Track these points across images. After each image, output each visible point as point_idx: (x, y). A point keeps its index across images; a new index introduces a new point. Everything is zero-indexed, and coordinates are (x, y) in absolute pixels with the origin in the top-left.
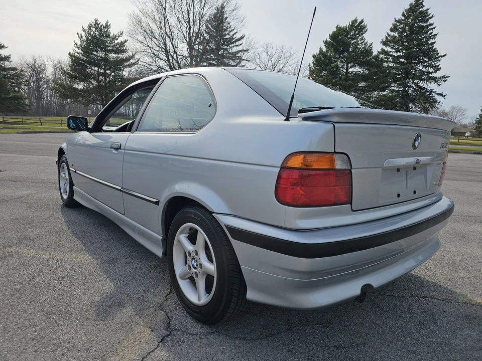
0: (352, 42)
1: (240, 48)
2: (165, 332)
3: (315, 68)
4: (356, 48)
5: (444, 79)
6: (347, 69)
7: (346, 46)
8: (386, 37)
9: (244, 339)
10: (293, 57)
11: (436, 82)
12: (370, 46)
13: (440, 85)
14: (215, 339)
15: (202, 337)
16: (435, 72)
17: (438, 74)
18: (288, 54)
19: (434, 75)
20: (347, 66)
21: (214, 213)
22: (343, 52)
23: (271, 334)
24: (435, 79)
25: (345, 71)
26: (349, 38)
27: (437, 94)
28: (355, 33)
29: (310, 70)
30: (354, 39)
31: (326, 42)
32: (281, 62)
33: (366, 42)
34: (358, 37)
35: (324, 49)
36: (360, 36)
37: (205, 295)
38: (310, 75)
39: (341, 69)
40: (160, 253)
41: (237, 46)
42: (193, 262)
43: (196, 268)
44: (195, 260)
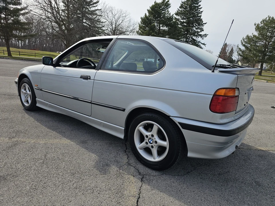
0: (163, 12)
1: (96, 8)
2: (141, 177)
3: (142, 25)
4: (164, 16)
5: (205, 36)
6: (159, 27)
7: (159, 14)
8: (178, 11)
9: (179, 175)
10: (127, 17)
11: (201, 37)
12: (173, 15)
13: (203, 39)
15: (160, 177)
16: (201, 32)
17: (202, 33)
18: (124, 15)
19: (200, 33)
20: (160, 26)
21: (170, 116)
22: (157, 18)
23: (188, 172)
24: (200, 35)
25: (158, 28)
26: (161, 10)
27: (202, 44)
28: (164, 7)
29: (139, 26)
30: (163, 10)
31: (148, 11)
32: (120, 19)
33: (169, 13)
34: (165, 10)
35: (147, 14)
36: (167, 9)
37: (158, 156)
38: (139, 29)
39: (157, 27)
40: (122, 136)
41: (94, 7)
42: (150, 140)
43: (152, 143)
44: (152, 139)
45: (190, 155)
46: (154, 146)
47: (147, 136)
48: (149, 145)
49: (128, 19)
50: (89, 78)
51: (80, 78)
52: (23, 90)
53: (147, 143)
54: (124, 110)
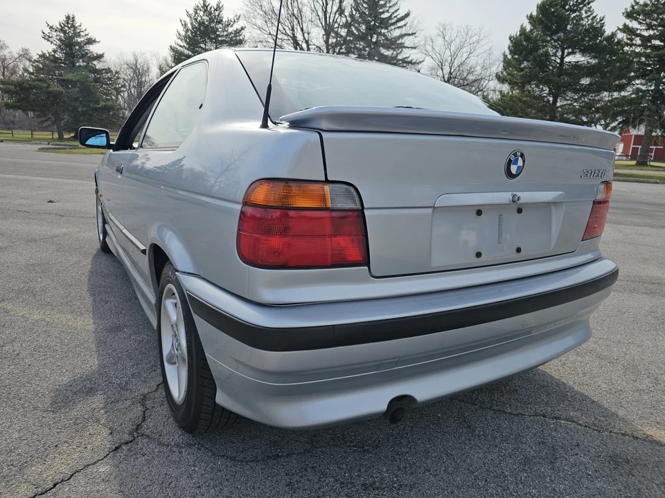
0: (572, 16)
1: (404, 31)
2: (126, 437)
3: (512, 57)
4: (577, 25)
6: (562, 58)
7: (562, 21)
8: (633, 6)
9: (233, 459)
10: (483, 42)
12: (601, 20)
14: (189, 455)
18: (474, 39)
20: (563, 53)
21: (178, 271)
22: (556, 32)
23: (278, 455)
25: (558, 61)
26: (567, 10)
29: (504, 61)
30: (574, 11)
31: (531, 18)
32: (464, 50)
33: (594, 15)
34: (581, 9)
35: (528, 27)
36: (585, 6)
38: (505, 68)
39: (553, 58)
41: (399, 27)
49: (486, 48)
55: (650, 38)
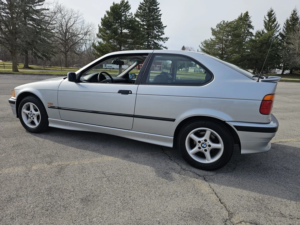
0: (123, 14)
3: (103, 27)
5: (166, 39)
8: (137, 13)
10: (80, 17)
11: (163, 40)
13: (165, 43)
16: (162, 35)
17: (163, 36)
18: (76, 15)
19: (161, 37)
20: (121, 29)
21: (226, 121)
22: (118, 20)
24: (162, 39)
26: (121, 11)
27: (164, 47)
28: (124, 9)
29: (99, 29)
30: (123, 12)
31: (108, 12)
35: (107, 16)
36: (127, 11)
37: (211, 158)
39: (118, 30)
40: (171, 145)
42: (203, 145)
43: (205, 147)
44: (205, 144)
45: (243, 152)
46: (208, 150)
47: (199, 142)
48: (202, 150)
49: (81, 20)
50: (130, 92)
51: (118, 93)
52: (24, 110)
53: (199, 148)
54: (173, 120)
55: (143, 25)
